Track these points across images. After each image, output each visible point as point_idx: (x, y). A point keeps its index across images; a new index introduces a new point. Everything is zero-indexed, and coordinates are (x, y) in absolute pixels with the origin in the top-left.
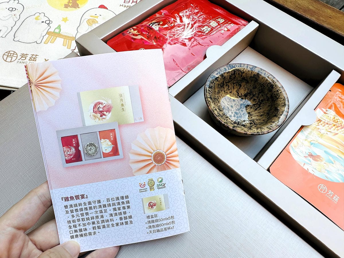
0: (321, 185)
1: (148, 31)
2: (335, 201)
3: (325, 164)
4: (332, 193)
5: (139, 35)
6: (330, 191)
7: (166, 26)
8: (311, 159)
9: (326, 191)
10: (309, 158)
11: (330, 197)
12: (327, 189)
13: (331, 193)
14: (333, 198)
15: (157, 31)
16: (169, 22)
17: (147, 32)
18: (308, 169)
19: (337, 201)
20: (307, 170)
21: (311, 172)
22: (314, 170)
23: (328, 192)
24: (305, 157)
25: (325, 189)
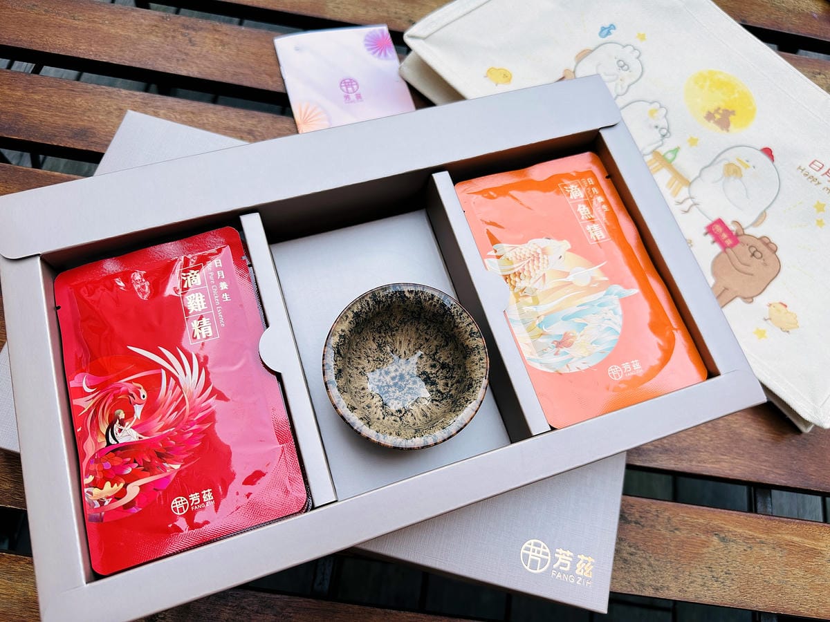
1: (129, 459)
3: (583, 338)
4: (627, 364)
5: (125, 486)
7: (138, 410)
8: (565, 349)
9: (621, 370)
10: (561, 350)
13: (626, 366)
15: (140, 438)
16: (132, 395)
17: (129, 462)
18: (578, 368)
20: (578, 370)
21: (584, 367)
22: (584, 360)
23: (623, 369)
24: (556, 354)
25: (618, 369)
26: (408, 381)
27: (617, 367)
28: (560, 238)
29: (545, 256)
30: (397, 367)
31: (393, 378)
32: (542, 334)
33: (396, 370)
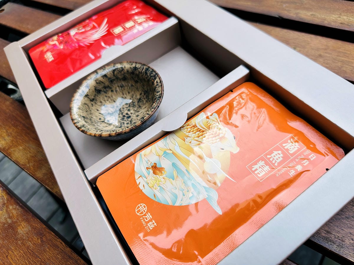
0: (142, 204)
2: (149, 228)
3: (163, 180)
4: (151, 217)
6: (149, 214)
8: (151, 172)
9: (144, 213)
10: (150, 170)
11: (145, 221)
12: (146, 211)
13: (149, 216)
14: (148, 224)
19: (151, 229)
20: (138, 184)
21: (141, 187)
22: (146, 185)
23: (145, 215)
24: (147, 168)
25: (144, 211)
26: (128, 120)
27: (146, 209)
28: (238, 145)
29: (219, 140)
30: (133, 113)
31: (127, 114)
32: (159, 156)
33: (131, 113)
